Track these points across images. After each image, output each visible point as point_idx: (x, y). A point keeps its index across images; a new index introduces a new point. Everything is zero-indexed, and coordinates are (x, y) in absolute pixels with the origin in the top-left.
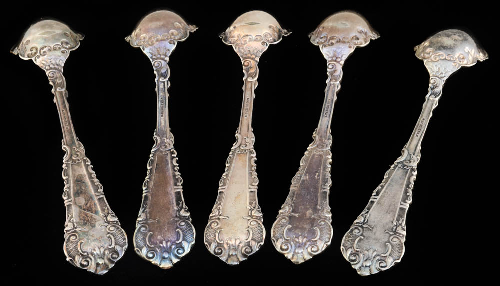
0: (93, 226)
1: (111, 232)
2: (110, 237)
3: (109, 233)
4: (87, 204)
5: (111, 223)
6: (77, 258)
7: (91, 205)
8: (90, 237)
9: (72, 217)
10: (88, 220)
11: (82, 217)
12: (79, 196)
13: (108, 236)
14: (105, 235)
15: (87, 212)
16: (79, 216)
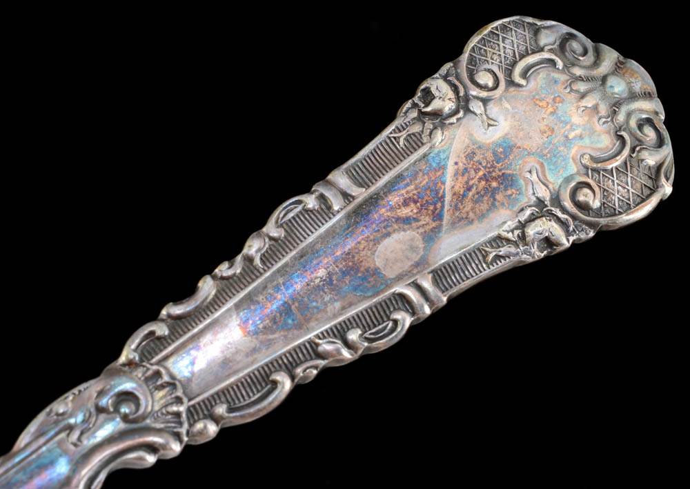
0: (505, 150)
1: (501, 76)
2: (524, 74)
3: (511, 83)
4: (407, 221)
5: (462, 94)
6: (651, 160)
7: (406, 203)
8: (558, 139)
9: (499, 240)
10: (485, 178)
11: (484, 206)
12: (376, 272)
13: (523, 82)
14: (524, 92)
15: (448, 198)
16: (482, 216)
